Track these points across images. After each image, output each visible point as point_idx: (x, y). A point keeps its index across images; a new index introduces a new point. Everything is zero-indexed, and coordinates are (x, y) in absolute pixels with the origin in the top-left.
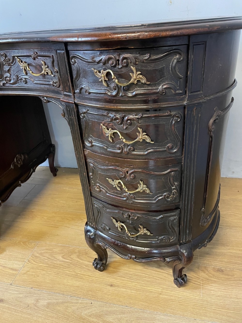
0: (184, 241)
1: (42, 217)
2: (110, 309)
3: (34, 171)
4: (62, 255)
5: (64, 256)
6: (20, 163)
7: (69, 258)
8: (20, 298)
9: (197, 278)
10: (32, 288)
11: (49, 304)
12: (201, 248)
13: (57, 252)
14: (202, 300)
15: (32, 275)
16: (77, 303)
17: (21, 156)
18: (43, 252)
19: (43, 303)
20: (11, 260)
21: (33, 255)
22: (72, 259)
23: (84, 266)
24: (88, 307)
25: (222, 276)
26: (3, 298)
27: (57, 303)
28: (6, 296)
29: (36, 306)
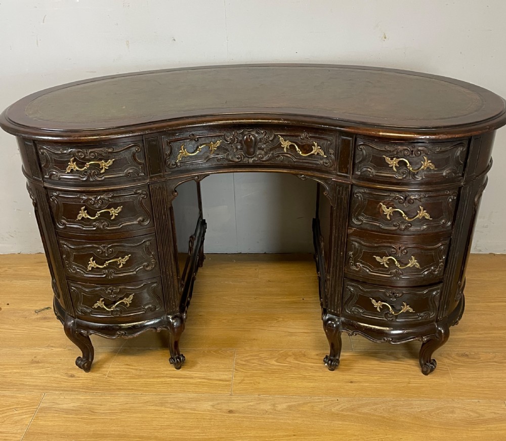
0: (441, 317)
1: (220, 321)
2: (360, 402)
4: (274, 360)
5: (277, 360)
7: (285, 362)
8: (251, 406)
10: (259, 395)
11: (290, 408)
13: (265, 357)
14: (454, 383)
15: (250, 383)
16: (321, 402)
18: (247, 359)
19: (281, 407)
20: (213, 372)
21: (237, 363)
22: (290, 362)
23: (309, 368)
24: (337, 404)
25: (468, 360)
26: (231, 409)
27: (299, 405)
28: (233, 407)
29: (275, 410)
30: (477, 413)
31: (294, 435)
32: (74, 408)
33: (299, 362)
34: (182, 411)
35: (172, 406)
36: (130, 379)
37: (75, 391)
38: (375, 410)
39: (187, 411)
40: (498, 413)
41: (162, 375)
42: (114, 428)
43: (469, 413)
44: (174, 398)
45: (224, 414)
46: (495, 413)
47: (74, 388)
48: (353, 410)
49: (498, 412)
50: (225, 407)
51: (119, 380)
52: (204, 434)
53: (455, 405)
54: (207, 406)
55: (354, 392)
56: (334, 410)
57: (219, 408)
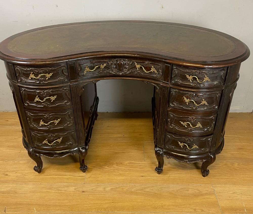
2: (145, 186)
5: (108, 166)
7: (112, 167)
8: (94, 189)
10: (98, 183)
11: (112, 189)
13: (102, 165)
14: (190, 176)
15: (94, 177)
16: (127, 186)
18: (94, 166)
19: (108, 189)
22: (114, 167)
23: (123, 170)
24: (134, 187)
26: (84, 190)
27: (116, 188)
28: (85, 189)
29: (105, 191)
30: (199, 191)
31: (113, 203)
32: (7, 191)
33: (118, 167)
34: (60, 192)
35: (55, 189)
36: (35, 176)
37: (8, 182)
38: (152, 190)
39: (63, 192)
41: (51, 174)
42: (26, 200)
43: (195, 191)
44: (57, 185)
45: (80, 193)
46: (207, 191)
47: (7, 181)
48: (142, 190)
49: (209, 190)
50: (81, 190)
51: (30, 177)
52: (69, 203)
53: (190, 187)
54: (72, 189)
55: (143, 181)
56: (133, 190)
57: (77, 190)
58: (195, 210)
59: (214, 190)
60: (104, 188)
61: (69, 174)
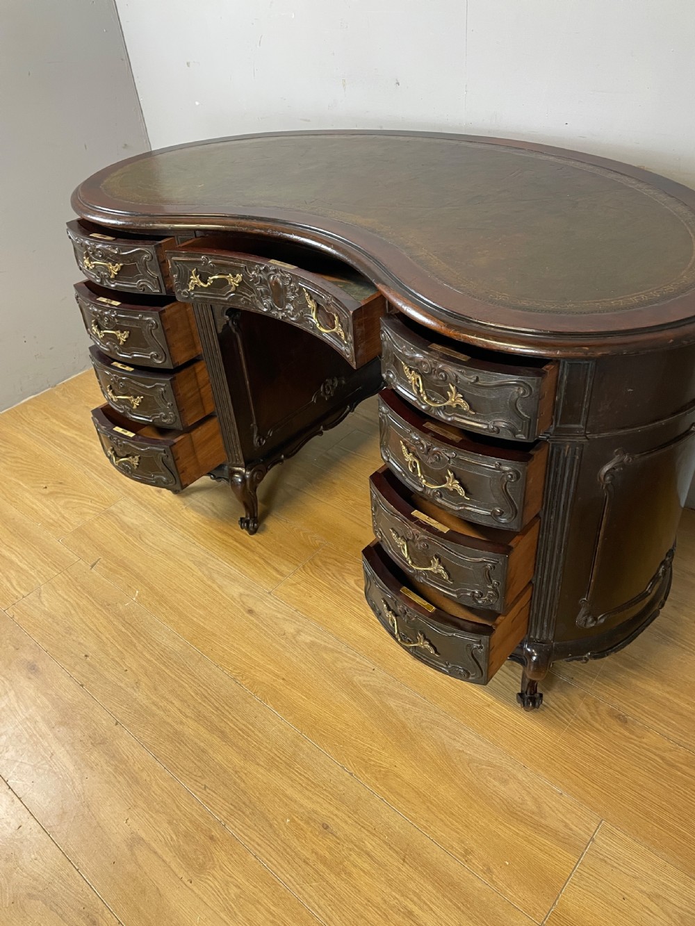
0: (537, 637)
1: (346, 500)
2: (397, 690)
3: (352, 409)
4: (356, 578)
5: (358, 580)
6: (330, 394)
8: (276, 617)
9: (569, 710)
10: (296, 611)
11: (313, 644)
12: (571, 660)
14: (555, 746)
15: (302, 591)
16: (354, 660)
17: (333, 381)
18: (328, 560)
19: (306, 638)
20: (278, 555)
21: (312, 560)
24: (367, 673)
25: (618, 728)
26: (254, 608)
27: (325, 648)
28: (258, 608)
29: (294, 638)
30: (539, 807)
32: (131, 525)
34: (209, 583)
35: (206, 573)
38: (405, 711)
39: (214, 586)
40: (571, 829)
42: (141, 565)
43: (526, 798)
44: (217, 564)
45: (242, 610)
46: (566, 826)
48: (379, 693)
49: (574, 827)
50: (251, 603)
52: (203, 620)
53: (520, 776)
54: (236, 590)
55: (404, 672)
56: (357, 679)
57: (245, 600)
58: (467, 852)
59: (592, 839)
60: (299, 632)
61: (262, 552)
